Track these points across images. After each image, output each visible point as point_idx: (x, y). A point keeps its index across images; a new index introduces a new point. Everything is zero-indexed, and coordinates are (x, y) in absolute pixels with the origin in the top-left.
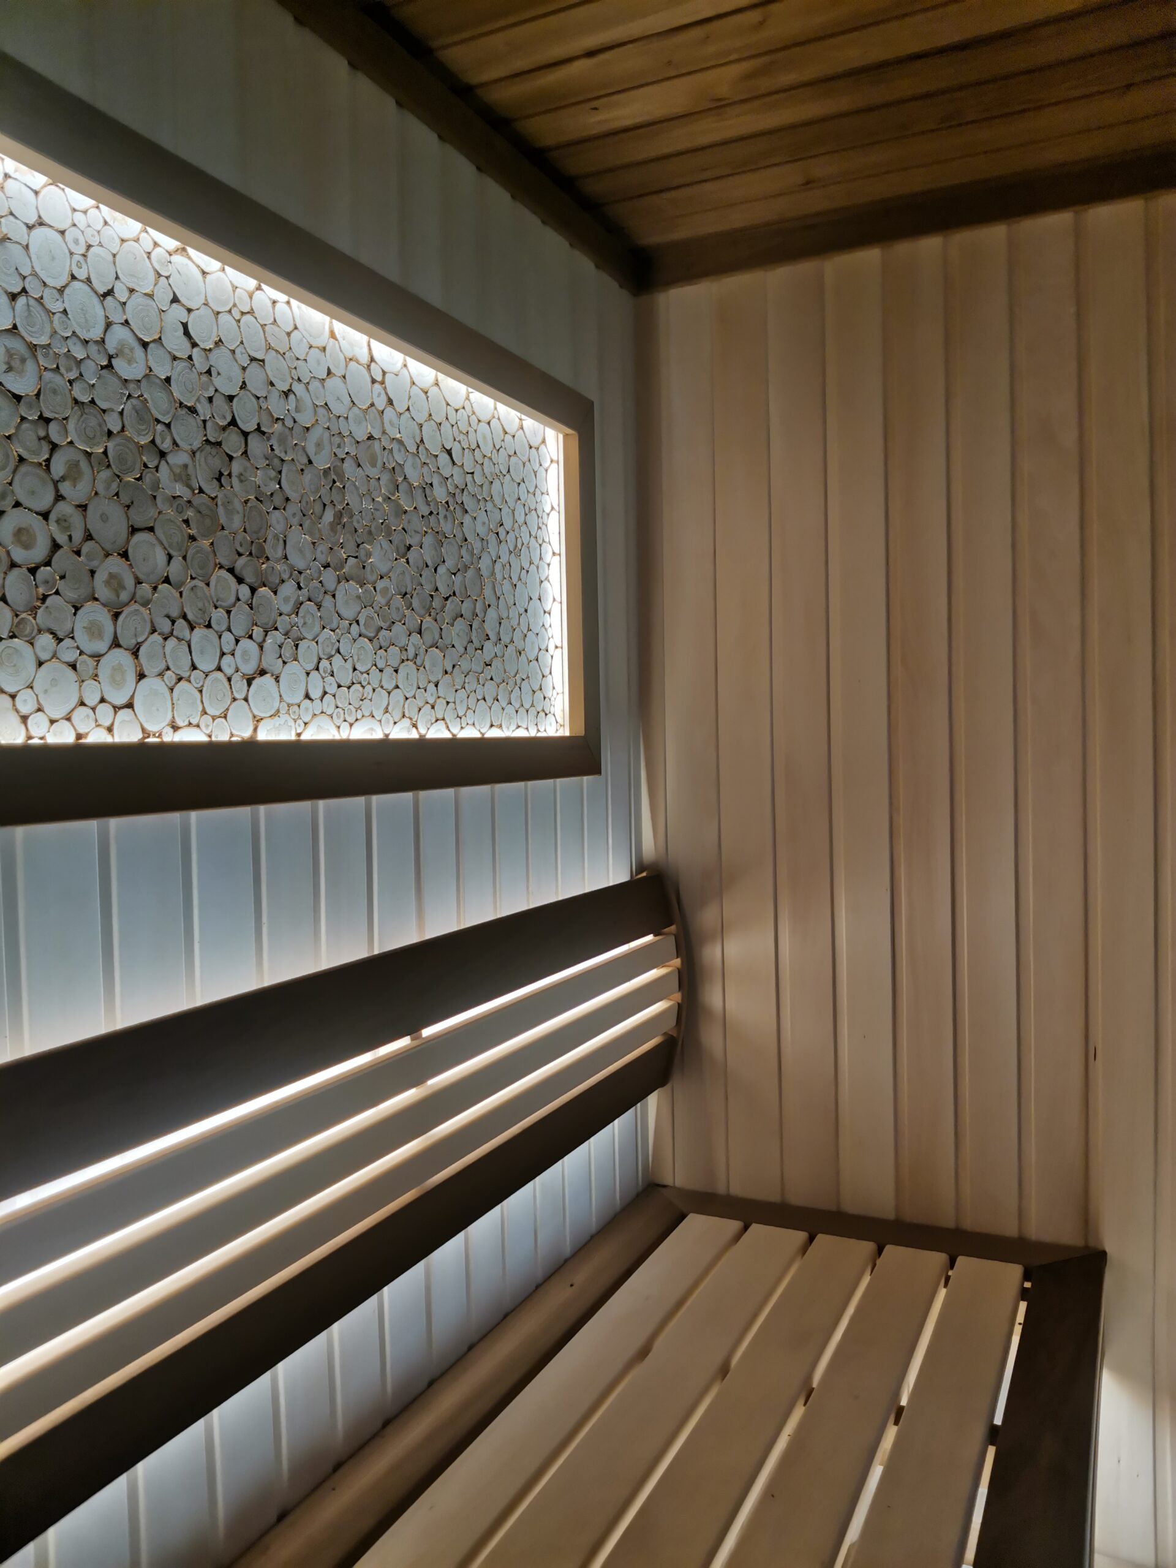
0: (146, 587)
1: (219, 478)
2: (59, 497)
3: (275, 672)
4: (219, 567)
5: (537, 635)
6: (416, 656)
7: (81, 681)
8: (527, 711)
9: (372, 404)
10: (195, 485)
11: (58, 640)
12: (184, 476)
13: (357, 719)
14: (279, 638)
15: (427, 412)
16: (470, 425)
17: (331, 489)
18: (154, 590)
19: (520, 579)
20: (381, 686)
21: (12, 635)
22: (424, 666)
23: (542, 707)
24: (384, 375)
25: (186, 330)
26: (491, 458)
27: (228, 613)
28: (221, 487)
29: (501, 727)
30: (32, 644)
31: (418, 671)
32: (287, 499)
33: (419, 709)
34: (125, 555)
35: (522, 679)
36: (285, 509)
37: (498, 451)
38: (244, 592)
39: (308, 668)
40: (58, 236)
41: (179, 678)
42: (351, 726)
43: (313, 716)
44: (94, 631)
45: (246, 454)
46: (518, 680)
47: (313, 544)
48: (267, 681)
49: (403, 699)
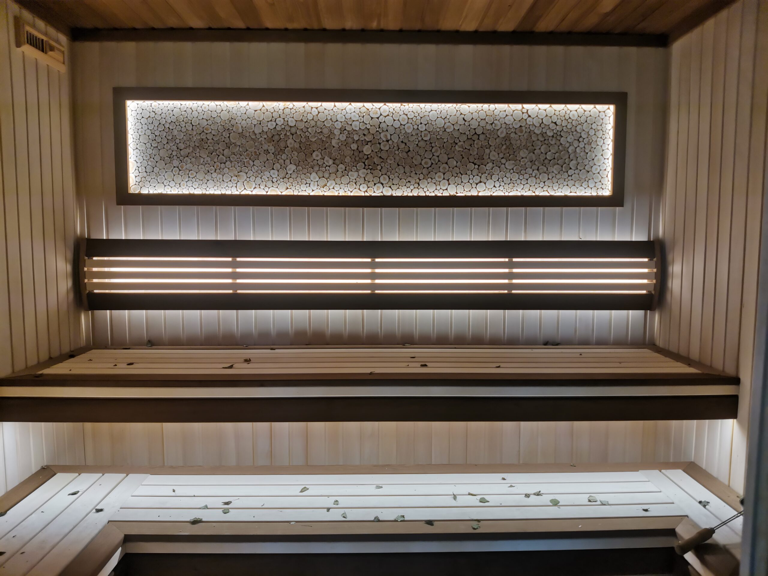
3: (485, 182)
4: (470, 162)
5: (599, 166)
6: (536, 175)
7: (436, 186)
8: (591, 188)
9: (522, 118)
10: (464, 148)
11: (432, 179)
12: (462, 146)
13: (511, 191)
14: (486, 175)
15: (545, 115)
16: (566, 113)
17: (505, 141)
18: (453, 168)
19: (590, 151)
20: (521, 183)
21: (423, 179)
22: (539, 178)
23: (600, 187)
24: (527, 110)
25: (464, 119)
26: (576, 120)
27: (472, 171)
28: (471, 147)
29: (576, 193)
30: (427, 180)
31: (536, 179)
32: (491, 146)
33: (536, 189)
34: (447, 163)
35: (589, 179)
36: (490, 148)
37: (581, 117)
38: (476, 166)
39: (495, 180)
40: (435, 112)
41: (458, 184)
42: (509, 193)
43: (496, 190)
44: (439, 177)
45: (478, 139)
46: (587, 179)
47: (498, 154)
48: (482, 184)
49: (529, 186)
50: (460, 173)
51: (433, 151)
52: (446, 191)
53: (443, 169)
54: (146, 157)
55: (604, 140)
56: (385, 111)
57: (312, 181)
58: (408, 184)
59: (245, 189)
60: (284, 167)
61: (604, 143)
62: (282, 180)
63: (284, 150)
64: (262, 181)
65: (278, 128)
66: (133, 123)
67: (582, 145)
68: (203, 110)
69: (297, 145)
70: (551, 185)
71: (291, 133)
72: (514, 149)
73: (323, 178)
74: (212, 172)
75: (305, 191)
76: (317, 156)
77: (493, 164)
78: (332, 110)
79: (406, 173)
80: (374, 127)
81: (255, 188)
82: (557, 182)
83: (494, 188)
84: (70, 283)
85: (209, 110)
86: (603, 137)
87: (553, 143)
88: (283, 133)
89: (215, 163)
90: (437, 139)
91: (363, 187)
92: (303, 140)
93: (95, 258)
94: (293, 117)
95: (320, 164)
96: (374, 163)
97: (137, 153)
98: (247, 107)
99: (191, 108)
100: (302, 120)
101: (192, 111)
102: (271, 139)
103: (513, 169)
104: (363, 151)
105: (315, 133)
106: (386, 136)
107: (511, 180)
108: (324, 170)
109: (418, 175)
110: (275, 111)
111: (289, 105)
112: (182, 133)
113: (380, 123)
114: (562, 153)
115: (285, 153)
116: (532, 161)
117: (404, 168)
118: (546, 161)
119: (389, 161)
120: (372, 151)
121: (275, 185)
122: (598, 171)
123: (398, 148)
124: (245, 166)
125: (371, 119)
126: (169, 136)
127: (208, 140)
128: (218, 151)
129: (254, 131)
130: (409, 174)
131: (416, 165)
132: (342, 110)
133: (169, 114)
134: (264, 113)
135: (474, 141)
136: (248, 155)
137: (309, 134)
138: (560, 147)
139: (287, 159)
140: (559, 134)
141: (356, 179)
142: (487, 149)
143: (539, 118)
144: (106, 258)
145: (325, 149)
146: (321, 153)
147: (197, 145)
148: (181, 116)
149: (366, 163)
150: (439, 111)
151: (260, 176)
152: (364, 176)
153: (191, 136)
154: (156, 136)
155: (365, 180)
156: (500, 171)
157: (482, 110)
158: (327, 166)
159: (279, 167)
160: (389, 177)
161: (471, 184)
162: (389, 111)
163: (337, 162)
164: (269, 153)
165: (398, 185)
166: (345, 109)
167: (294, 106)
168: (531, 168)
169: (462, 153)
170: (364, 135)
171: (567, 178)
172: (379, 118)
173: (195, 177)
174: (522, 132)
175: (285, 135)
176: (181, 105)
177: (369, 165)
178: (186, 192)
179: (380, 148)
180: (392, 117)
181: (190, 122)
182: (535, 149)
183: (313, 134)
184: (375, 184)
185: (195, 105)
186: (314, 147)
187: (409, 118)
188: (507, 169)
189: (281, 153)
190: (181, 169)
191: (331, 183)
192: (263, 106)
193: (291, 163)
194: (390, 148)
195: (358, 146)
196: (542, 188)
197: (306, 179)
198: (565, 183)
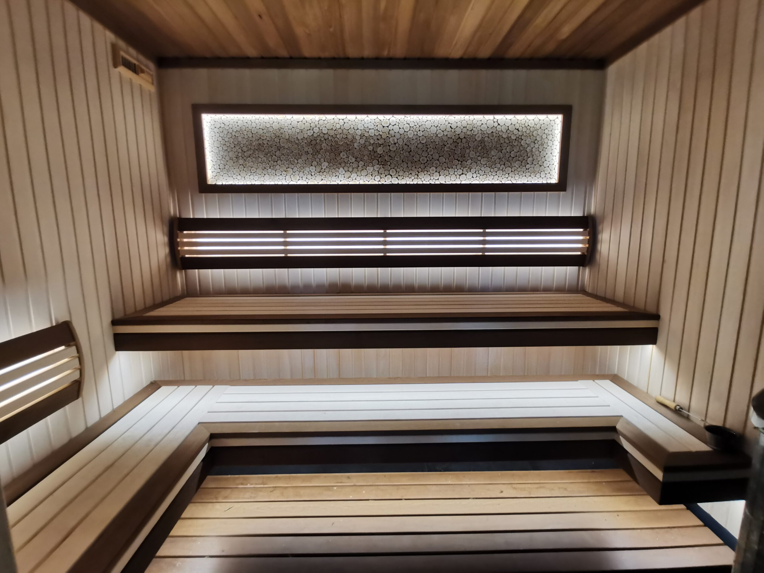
0: (441, 164)
1: (456, 147)
2: (428, 154)
3: (466, 174)
4: (455, 159)
5: (549, 161)
6: (503, 169)
7: (431, 177)
8: (543, 178)
9: (494, 126)
10: (451, 149)
11: (427, 172)
12: (449, 148)
13: (485, 181)
14: (467, 169)
15: (511, 123)
16: (526, 122)
17: (481, 143)
18: (443, 164)
19: (543, 150)
20: (492, 175)
21: (421, 172)
22: (505, 171)
23: (549, 177)
24: (497, 120)
25: (451, 127)
26: (533, 127)
27: (456, 166)
28: (456, 148)
29: (531, 181)
30: (424, 172)
31: (503, 171)
32: (470, 147)
33: (503, 178)
34: (438, 160)
35: (541, 171)
36: (469, 149)
37: (536, 125)
38: (460, 162)
39: (473, 173)
40: (430, 122)
41: (446, 176)
42: (483, 182)
43: (474, 180)
44: (433, 170)
45: (461, 142)
46: (540, 172)
47: (476, 153)
48: (464, 175)
49: (498, 177)
50: (448, 167)
51: (428, 151)
52: (438, 180)
53: (435, 164)
54: (219, 157)
55: (553, 142)
56: (393, 121)
57: (340, 174)
58: (410, 176)
59: (292, 180)
60: (319, 164)
61: (553, 144)
62: (318, 174)
63: (320, 151)
64: (304, 175)
65: (315, 135)
66: (209, 132)
67: (537, 146)
68: (259, 122)
69: (329, 148)
70: (513, 176)
71: (324, 139)
72: (487, 149)
73: (348, 172)
74: (267, 168)
75: (335, 181)
76: (344, 155)
77: (472, 160)
78: (354, 121)
79: (409, 168)
80: (385, 133)
81: (299, 180)
82: (518, 174)
83: (473, 178)
84: (167, 250)
85: (264, 122)
86: (553, 140)
87: (515, 144)
88: (319, 139)
89: (269, 161)
90: (431, 142)
91: (377, 178)
92: (333, 144)
93: (185, 232)
94: (326, 127)
95: (346, 161)
96: (385, 160)
97: (213, 154)
98: (292, 119)
99: (251, 121)
100: (332, 128)
101: (252, 123)
102: (310, 143)
103: (486, 164)
104: (377, 152)
105: (342, 139)
106: (394, 140)
107: (485, 172)
108: (349, 166)
109: (417, 169)
110: (312, 122)
111: (322, 118)
112: (245, 140)
113: (390, 130)
114: (522, 152)
115: (320, 154)
116: (500, 158)
117: (407, 164)
118: (510, 159)
119: (396, 158)
120: (384, 151)
121: (314, 177)
122: (548, 165)
123: (402, 149)
124: (291, 164)
125: (383, 128)
126: (235, 141)
127: (264, 144)
128: (271, 153)
129: (297, 138)
130: (411, 168)
131: (416, 162)
132: (362, 121)
133: (235, 125)
134: (304, 124)
135: (458, 143)
136: (293, 155)
137: (338, 139)
138: (521, 148)
139: (322, 158)
140: (520, 138)
141: (372, 172)
142: (468, 150)
143: (506, 126)
144: (193, 232)
145: (350, 150)
146: (346, 153)
147: (256, 148)
148: (244, 127)
149: (379, 161)
150: (432, 121)
151: (302, 171)
152: (378, 170)
153: (251, 142)
154: (226, 142)
155: (379, 173)
156: (477, 166)
157: (464, 120)
158: (351, 163)
159: (316, 164)
160: (396, 170)
161: (456, 175)
162: (396, 122)
163: (358, 159)
164: (309, 154)
165: (403, 176)
166: (364, 120)
167: (326, 118)
168: (499, 163)
169: (450, 153)
170: (378, 139)
171: (525, 171)
172: (389, 127)
173: (256, 172)
174: (493, 136)
175: (320, 140)
176: (243, 118)
177: (382, 162)
178: (249, 183)
179: (390, 149)
180: (398, 126)
181: (250, 131)
182: (502, 149)
183: (340, 139)
184: (386, 176)
185: (254, 118)
186: (341, 148)
187: (410, 127)
188: (482, 164)
189: (317, 154)
190: (245, 166)
191: (354, 175)
192: (304, 119)
193: (325, 161)
194: (397, 149)
195: (373, 148)
196: (507, 178)
197: (335, 172)
198: (524, 175)
